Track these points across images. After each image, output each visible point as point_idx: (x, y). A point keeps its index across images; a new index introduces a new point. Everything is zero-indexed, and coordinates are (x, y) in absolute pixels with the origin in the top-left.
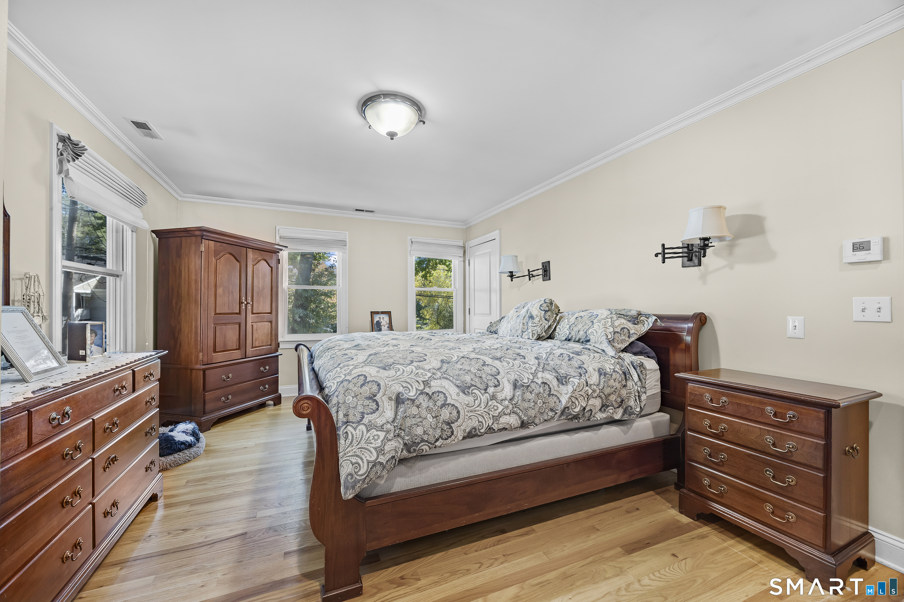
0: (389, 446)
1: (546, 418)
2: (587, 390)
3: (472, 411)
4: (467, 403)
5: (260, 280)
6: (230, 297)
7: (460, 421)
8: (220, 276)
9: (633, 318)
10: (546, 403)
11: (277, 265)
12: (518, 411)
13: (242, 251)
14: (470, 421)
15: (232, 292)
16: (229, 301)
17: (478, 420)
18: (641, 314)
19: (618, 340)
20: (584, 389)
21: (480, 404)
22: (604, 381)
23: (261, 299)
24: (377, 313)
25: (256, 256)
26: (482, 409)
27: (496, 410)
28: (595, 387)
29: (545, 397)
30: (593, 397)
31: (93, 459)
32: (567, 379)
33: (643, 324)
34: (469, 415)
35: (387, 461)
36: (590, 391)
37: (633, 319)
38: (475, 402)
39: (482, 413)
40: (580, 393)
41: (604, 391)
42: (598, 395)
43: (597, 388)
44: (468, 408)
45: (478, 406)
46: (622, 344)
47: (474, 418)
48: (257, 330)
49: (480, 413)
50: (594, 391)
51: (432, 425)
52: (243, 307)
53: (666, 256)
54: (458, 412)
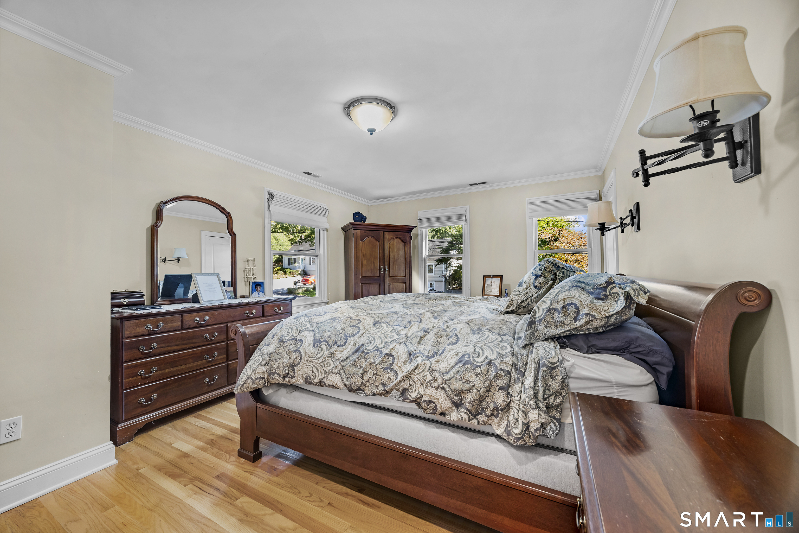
0: (259, 369)
1: (374, 391)
2: (426, 375)
3: (311, 362)
4: (310, 353)
5: (395, 253)
6: (372, 266)
7: (300, 367)
8: (365, 252)
9: (597, 288)
10: (378, 375)
11: (410, 240)
12: (343, 374)
13: (380, 234)
14: (307, 369)
15: (373, 262)
16: (371, 268)
17: (313, 370)
18: (614, 283)
19: (548, 322)
20: (423, 373)
21: (319, 358)
22: (458, 371)
23: (397, 266)
24: (489, 277)
25: (391, 236)
26: (319, 362)
27: (328, 366)
28: (438, 375)
29: (378, 369)
30: (432, 387)
31: (227, 343)
32: (415, 357)
33: (616, 299)
34: (307, 364)
35: (256, 379)
36: (429, 378)
37: (598, 291)
38: (317, 355)
39: (317, 366)
40: (418, 376)
41: (451, 383)
42: (439, 385)
43: (439, 377)
44: (308, 358)
45: (317, 359)
46: (556, 328)
47: (310, 367)
48: (393, 288)
49: (315, 365)
50: (435, 379)
51: (284, 363)
52: (382, 273)
53: (651, 171)
54: (301, 359)
